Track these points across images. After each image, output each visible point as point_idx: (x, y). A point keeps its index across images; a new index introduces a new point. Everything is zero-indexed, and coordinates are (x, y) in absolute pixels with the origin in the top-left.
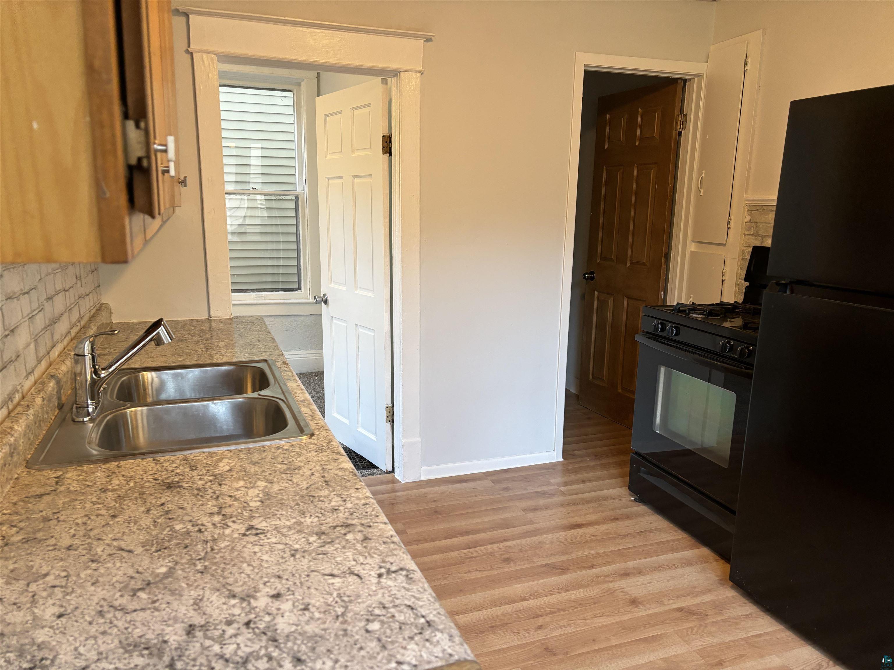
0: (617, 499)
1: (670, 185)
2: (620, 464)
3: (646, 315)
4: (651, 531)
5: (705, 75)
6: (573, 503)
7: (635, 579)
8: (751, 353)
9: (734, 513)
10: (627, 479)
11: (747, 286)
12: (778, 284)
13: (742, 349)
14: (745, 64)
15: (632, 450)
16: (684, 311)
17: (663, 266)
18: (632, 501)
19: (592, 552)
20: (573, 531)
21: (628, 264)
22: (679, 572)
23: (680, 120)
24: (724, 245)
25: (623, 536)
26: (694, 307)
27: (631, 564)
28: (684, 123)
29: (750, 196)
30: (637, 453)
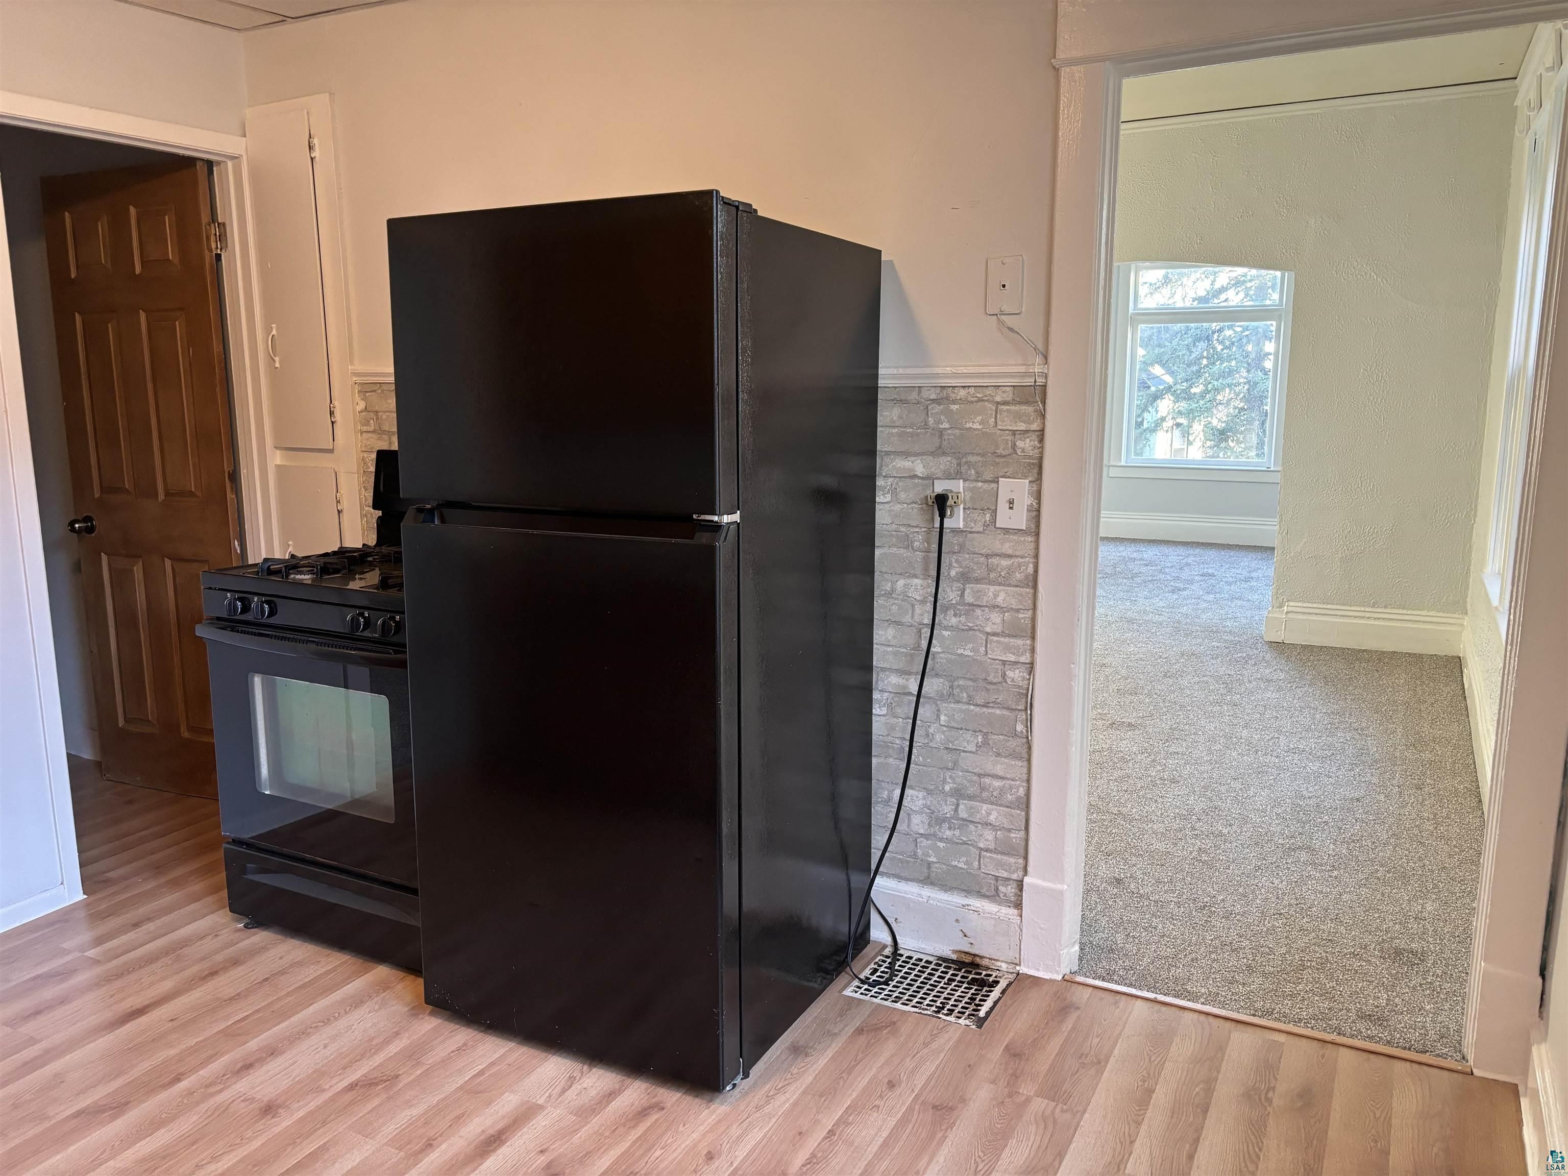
0: (210, 937)
1: (216, 348)
2: (207, 871)
3: (210, 588)
4: (283, 972)
5: (245, 158)
6: (119, 974)
7: (264, 1068)
8: (399, 626)
9: (415, 892)
10: (225, 893)
11: (379, 517)
12: (420, 510)
13: (384, 622)
14: (311, 148)
15: (225, 837)
16: (278, 572)
17: (230, 496)
18: (239, 930)
19: (172, 1052)
20: (130, 1027)
21: (161, 497)
22: (342, 1024)
23: (213, 232)
24: (331, 451)
25: (232, 999)
26: (294, 562)
27: (253, 1044)
28: (222, 237)
29: (359, 367)
30: (236, 842)
